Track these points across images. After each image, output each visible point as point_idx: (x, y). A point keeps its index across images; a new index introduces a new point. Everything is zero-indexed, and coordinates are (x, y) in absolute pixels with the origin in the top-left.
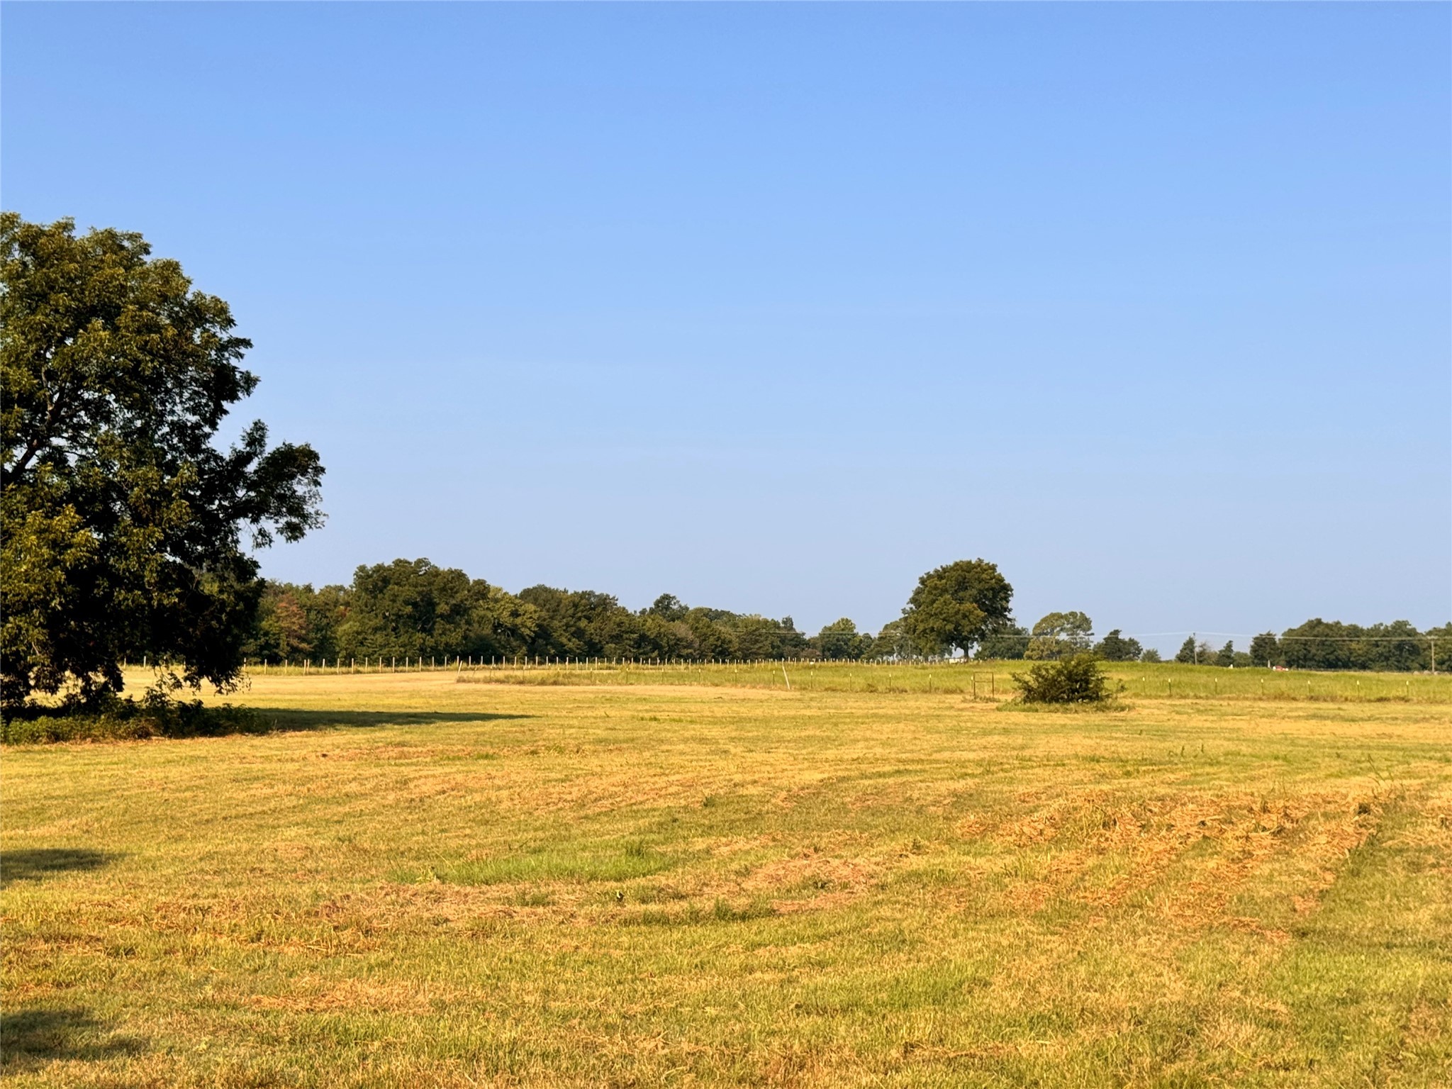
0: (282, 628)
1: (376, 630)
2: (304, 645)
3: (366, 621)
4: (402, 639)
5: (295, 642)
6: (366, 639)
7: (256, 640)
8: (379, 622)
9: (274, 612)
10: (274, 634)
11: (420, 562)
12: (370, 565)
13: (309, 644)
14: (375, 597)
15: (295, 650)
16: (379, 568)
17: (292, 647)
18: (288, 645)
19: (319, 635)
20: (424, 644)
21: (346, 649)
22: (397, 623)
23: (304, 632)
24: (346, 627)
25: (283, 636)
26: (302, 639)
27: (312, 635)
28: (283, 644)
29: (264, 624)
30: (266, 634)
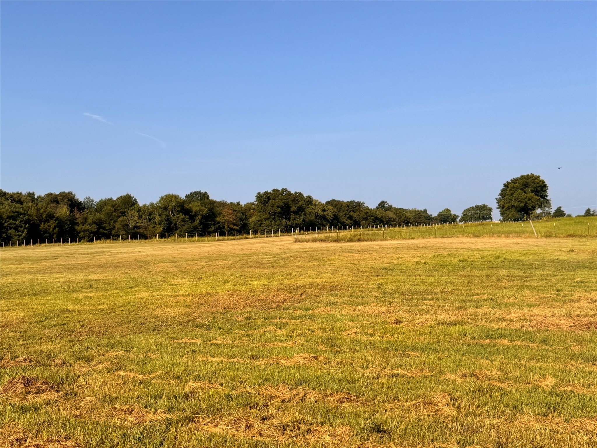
0: (225, 220)
1: (266, 219)
2: (235, 227)
3: (262, 216)
4: (278, 222)
5: (231, 226)
6: (262, 223)
7: (214, 226)
8: (267, 216)
9: (222, 213)
10: (222, 223)
11: (283, 190)
12: (262, 192)
13: (237, 226)
14: (265, 206)
16: (266, 193)
17: (230, 228)
18: (228, 227)
19: (242, 223)
20: (286, 224)
21: (254, 228)
22: (275, 216)
23: (235, 221)
24: (253, 218)
25: (226, 223)
26: (234, 224)
27: (239, 223)
28: (226, 227)
29: (218, 219)
30: (219, 223)
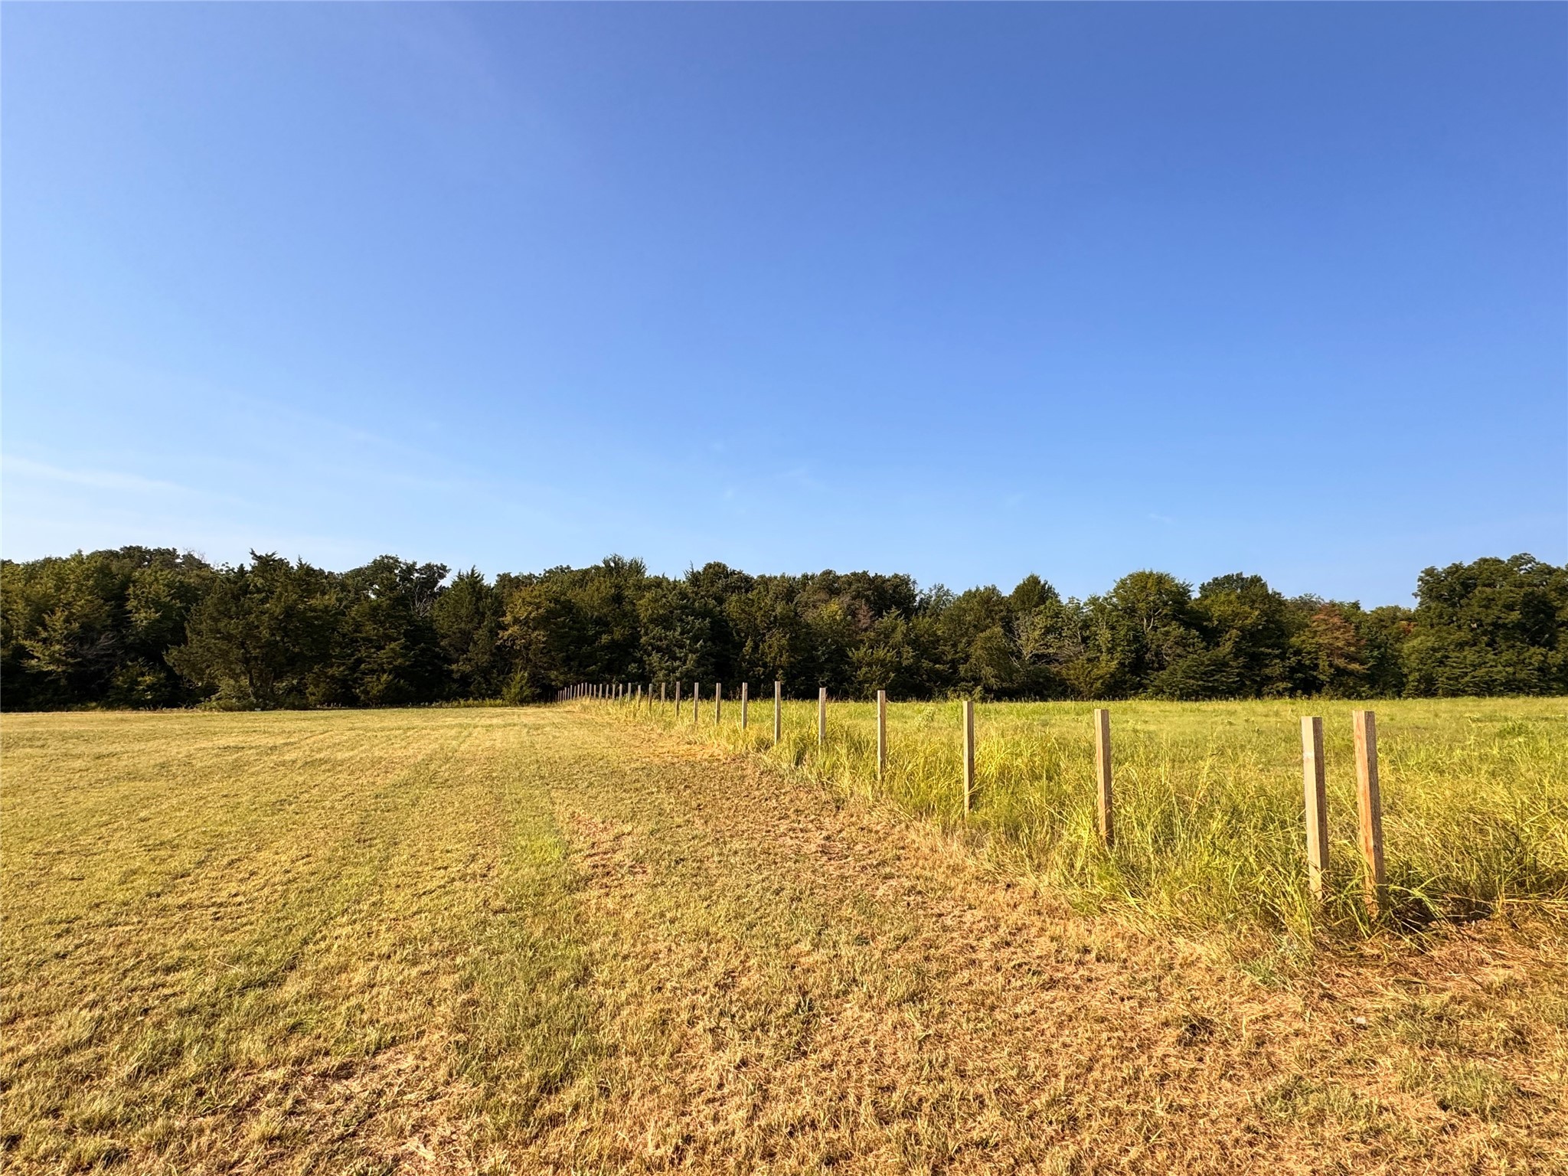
0: (1320, 645)
1: (1461, 646)
2: (1355, 666)
3: (1444, 635)
4: (1506, 656)
5: (1341, 662)
6: (1447, 657)
7: (1283, 660)
8: (1464, 635)
9: (1307, 626)
10: (1309, 653)
11: (1517, 561)
12: (1441, 566)
13: (1362, 664)
14: (1454, 605)
15: (1341, 672)
16: (1456, 569)
17: (1337, 668)
18: (1331, 665)
19: (1375, 653)
20: (1544, 662)
21: (1420, 670)
22: (1494, 634)
23: (1353, 649)
24: (1415, 642)
25: (1323, 655)
26: (1352, 659)
27: (1366, 653)
28: (1323, 663)
29: (1294, 640)
30: (1298, 652)
